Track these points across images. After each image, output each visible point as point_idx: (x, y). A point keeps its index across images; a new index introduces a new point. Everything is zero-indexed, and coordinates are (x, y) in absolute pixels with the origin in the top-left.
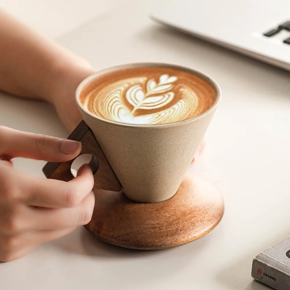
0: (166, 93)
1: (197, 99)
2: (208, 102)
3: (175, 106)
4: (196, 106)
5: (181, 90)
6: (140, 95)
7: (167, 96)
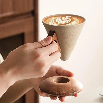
0: (68, 19)
1: (79, 20)
2: (82, 21)
3: (72, 23)
4: (79, 22)
5: (73, 18)
6: (60, 20)
7: (69, 20)
